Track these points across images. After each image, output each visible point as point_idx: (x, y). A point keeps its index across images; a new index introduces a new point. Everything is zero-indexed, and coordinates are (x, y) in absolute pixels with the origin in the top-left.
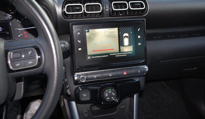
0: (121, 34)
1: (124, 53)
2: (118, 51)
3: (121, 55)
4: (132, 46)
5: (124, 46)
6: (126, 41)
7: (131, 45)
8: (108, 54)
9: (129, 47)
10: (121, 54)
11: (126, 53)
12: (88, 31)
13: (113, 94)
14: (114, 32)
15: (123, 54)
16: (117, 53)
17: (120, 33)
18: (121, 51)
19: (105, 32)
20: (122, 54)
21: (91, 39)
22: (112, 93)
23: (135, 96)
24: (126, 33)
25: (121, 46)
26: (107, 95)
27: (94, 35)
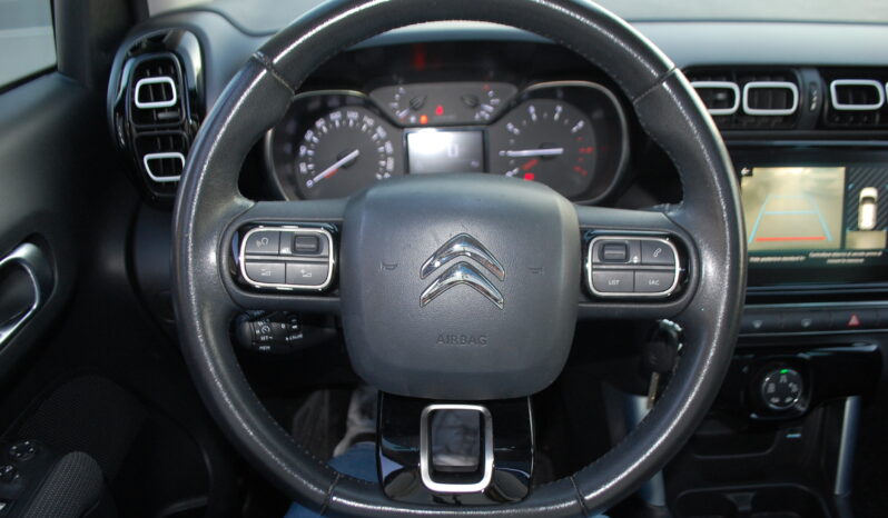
0: (853, 189)
1: (855, 254)
2: (837, 245)
3: (846, 258)
4: (885, 231)
5: (858, 230)
6: (867, 215)
7: (881, 229)
8: (805, 253)
9: (876, 234)
10: (844, 254)
11: (862, 254)
12: (750, 174)
13: (790, 389)
14: (831, 181)
15: (851, 257)
16: (832, 251)
17: (850, 186)
18: (848, 246)
19: (803, 179)
20: (849, 254)
21: (756, 198)
22: (791, 385)
23: (849, 403)
24: (870, 186)
25: (851, 229)
26: (772, 388)
27: (767, 186)
